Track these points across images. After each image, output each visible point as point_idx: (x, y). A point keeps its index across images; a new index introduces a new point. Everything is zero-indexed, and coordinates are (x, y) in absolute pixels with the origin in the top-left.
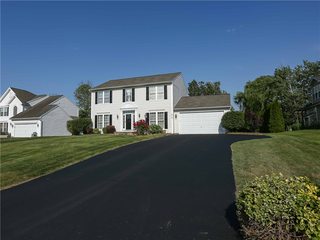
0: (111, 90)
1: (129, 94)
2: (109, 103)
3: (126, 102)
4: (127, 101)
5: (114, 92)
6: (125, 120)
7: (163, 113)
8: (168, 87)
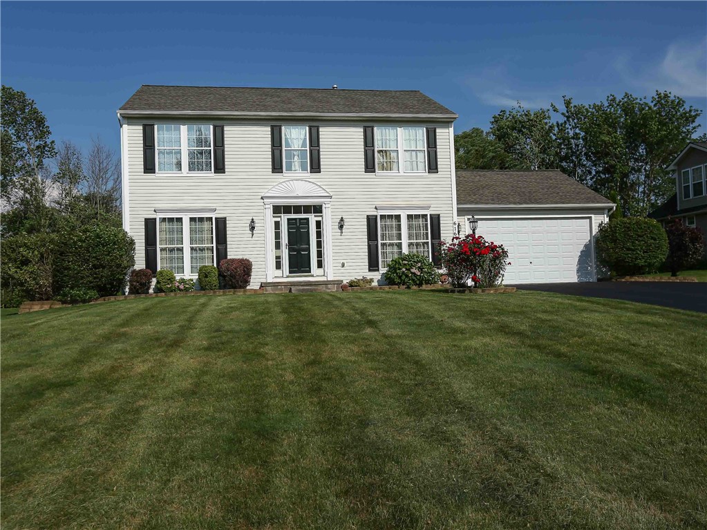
0: (218, 123)
1: (296, 145)
2: (211, 174)
3: (286, 174)
4: (289, 169)
5: (232, 133)
6: (285, 239)
7: (425, 216)
8: (440, 132)
